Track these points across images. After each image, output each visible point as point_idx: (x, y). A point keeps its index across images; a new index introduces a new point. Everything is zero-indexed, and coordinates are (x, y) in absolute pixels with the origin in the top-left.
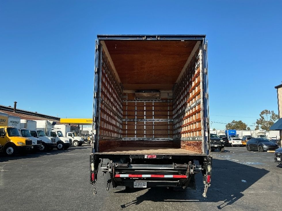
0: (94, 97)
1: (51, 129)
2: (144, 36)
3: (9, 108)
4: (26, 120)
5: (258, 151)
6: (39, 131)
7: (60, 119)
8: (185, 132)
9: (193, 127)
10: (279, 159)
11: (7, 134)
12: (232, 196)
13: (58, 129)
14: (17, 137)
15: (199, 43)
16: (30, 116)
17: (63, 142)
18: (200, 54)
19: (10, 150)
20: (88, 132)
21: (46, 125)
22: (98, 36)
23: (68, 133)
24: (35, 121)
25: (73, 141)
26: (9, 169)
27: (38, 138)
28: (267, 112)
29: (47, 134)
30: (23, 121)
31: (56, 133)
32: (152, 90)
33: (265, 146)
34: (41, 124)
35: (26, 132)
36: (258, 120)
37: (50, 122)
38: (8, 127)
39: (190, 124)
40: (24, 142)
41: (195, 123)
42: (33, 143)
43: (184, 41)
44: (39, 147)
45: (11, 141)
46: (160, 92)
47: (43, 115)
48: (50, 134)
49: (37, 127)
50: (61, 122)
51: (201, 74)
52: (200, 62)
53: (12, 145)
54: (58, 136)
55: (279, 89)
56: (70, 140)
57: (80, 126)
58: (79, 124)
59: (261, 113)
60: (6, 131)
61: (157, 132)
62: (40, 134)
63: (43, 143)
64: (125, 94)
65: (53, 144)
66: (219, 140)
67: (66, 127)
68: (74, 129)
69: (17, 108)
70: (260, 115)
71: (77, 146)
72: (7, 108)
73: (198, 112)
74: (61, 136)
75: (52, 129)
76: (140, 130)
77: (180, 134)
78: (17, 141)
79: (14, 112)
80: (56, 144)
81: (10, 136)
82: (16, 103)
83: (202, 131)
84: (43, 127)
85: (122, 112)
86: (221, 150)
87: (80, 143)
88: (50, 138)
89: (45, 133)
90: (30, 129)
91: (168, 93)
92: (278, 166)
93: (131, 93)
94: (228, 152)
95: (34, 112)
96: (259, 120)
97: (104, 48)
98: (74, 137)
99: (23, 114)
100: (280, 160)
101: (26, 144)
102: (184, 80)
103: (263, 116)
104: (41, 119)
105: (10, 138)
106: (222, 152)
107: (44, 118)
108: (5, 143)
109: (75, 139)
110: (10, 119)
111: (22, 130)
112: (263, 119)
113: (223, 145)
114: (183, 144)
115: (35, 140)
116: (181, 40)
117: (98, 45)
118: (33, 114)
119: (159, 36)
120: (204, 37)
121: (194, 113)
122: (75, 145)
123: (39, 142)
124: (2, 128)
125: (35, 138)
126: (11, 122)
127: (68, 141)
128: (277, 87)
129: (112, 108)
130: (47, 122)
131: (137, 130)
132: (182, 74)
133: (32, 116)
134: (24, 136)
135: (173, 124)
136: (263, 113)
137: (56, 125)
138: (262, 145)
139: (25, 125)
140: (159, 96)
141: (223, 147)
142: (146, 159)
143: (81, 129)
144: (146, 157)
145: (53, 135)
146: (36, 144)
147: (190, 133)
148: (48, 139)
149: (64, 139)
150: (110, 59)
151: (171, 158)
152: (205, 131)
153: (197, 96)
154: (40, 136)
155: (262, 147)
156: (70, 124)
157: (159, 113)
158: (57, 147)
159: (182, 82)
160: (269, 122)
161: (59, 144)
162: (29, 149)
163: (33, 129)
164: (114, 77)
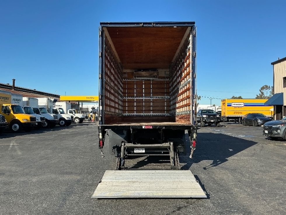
0: (99, 78)
1: (52, 106)
2: (141, 23)
3: (8, 86)
4: (28, 98)
5: (253, 126)
6: (41, 109)
7: (59, 96)
8: (179, 108)
9: (185, 102)
10: (266, 132)
11: (12, 111)
12: (218, 160)
13: (59, 106)
14: (21, 114)
15: (189, 28)
16: (28, 93)
17: (65, 119)
18: (191, 38)
19: (15, 127)
20: (88, 109)
21: (48, 103)
22: (101, 24)
23: (68, 110)
24: (37, 98)
25: (74, 118)
26: (19, 143)
27: (40, 115)
28: (266, 87)
29: (49, 111)
30: (25, 99)
31: (58, 111)
32: (150, 69)
33: (259, 121)
34: (42, 102)
35: (29, 109)
36: (257, 96)
37: (51, 99)
38: (12, 105)
39: (182, 100)
40: (29, 119)
41: (186, 99)
42: (36, 120)
43: (176, 27)
44: (42, 124)
45: (16, 118)
46: (157, 71)
47: (42, 93)
48: (52, 111)
49: (39, 104)
50: (60, 100)
51: (191, 56)
52: (190, 46)
53: (18, 122)
54: (60, 113)
55: (275, 65)
56: (72, 117)
57: (80, 103)
58: (79, 101)
59: (261, 89)
60: (10, 108)
61: (155, 108)
62: (42, 112)
63: (47, 120)
64: (125, 73)
65: (56, 121)
66: (215, 115)
67: (66, 105)
68: (74, 106)
69: (16, 86)
70: (260, 90)
71: (78, 123)
72: (5, 86)
73: (188, 89)
74: (63, 113)
75: (54, 106)
76: (140, 106)
77: (175, 109)
78: (22, 118)
79: (13, 90)
80: (58, 121)
81: (14, 113)
82: (14, 80)
83: (191, 106)
84: (44, 105)
85: (122, 90)
86: (216, 125)
87: (81, 120)
88: (52, 115)
89: (47, 111)
90: (32, 106)
91: (165, 72)
92: (266, 139)
93: (130, 72)
94: (224, 127)
95: (33, 89)
96: (259, 95)
97: (106, 33)
98: (76, 114)
99: (21, 91)
100: (268, 133)
101: (31, 121)
102: (178, 61)
103: (263, 91)
104: (40, 96)
105: (15, 115)
106: (218, 126)
107: (43, 96)
108: (10, 119)
109: (76, 116)
110: (13, 97)
111: (25, 108)
112: (263, 94)
113: (219, 120)
114: (177, 119)
115: (38, 117)
116: (173, 27)
117: (101, 32)
118: (32, 92)
119: (154, 23)
120: (194, 23)
121: (185, 91)
122: (76, 122)
123: (42, 119)
124: (6, 106)
125: (38, 115)
126: (14, 100)
127: (70, 118)
128: (273, 64)
129: (111, 84)
130: (48, 99)
131: (136, 106)
132: (177, 54)
133: (31, 93)
134: (28, 113)
135: (169, 101)
136: (263, 88)
137: (57, 102)
138: (257, 120)
139: (27, 103)
140: (156, 74)
141: (219, 122)
142: (144, 129)
143: (80, 106)
144: (143, 127)
145: (55, 112)
146: (40, 121)
147: (182, 108)
148: (51, 116)
149: (66, 116)
150: (111, 42)
151: (164, 128)
152: (193, 106)
153: (188, 75)
154: (43, 113)
155: (257, 122)
156: (69, 101)
157: (157, 91)
158: (59, 124)
159: (177, 62)
160: (268, 97)
161: (62, 121)
162: (34, 125)
163: (35, 107)
164: (114, 58)
